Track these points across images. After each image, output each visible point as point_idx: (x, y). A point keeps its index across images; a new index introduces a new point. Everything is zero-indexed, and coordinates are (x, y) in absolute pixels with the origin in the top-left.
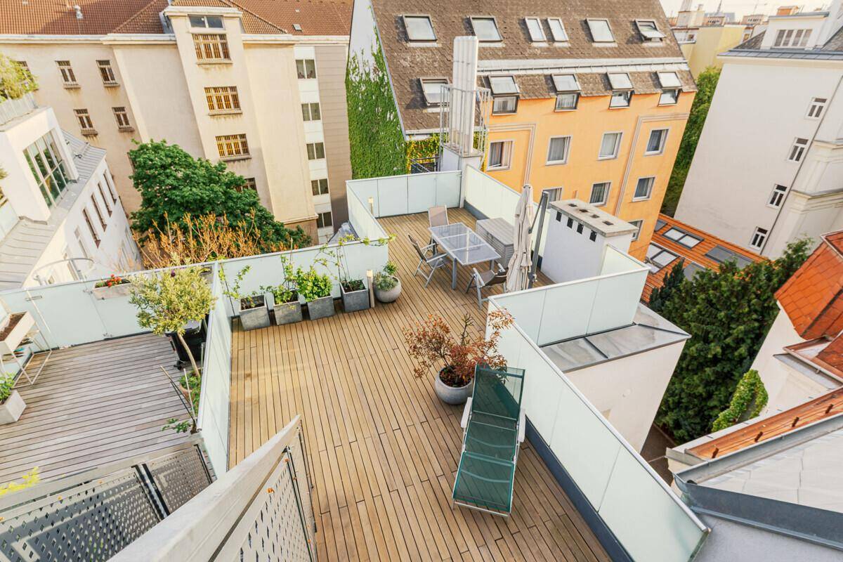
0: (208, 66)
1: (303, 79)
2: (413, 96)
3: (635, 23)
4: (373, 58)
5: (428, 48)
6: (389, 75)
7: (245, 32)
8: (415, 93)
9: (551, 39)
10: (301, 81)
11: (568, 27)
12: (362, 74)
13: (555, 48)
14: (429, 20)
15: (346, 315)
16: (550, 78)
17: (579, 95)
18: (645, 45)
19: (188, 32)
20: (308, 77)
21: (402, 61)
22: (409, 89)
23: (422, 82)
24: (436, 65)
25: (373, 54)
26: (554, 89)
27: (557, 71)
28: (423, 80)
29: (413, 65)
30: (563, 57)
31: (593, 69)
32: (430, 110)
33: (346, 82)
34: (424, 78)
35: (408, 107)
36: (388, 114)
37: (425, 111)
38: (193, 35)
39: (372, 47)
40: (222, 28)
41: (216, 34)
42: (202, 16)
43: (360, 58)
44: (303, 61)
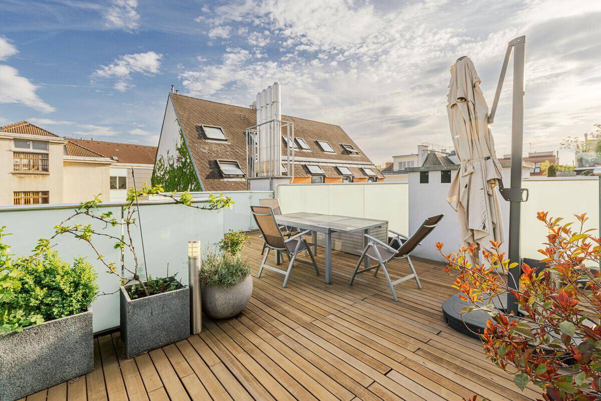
0: (23, 175)
1: (115, 190)
2: (211, 170)
3: (342, 145)
4: (178, 151)
5: (221, 144)
6: (192, 157)
7: (68, 155)
8: (213, 168)
9: (300, 147)
10: (113, 191)
11: (308, 143)
12: (167, 168)
13: (304, 152)
14: (221, 130)
15: (127, 364)
16: (305, 167)
17: (324, 176)
18: (351, 155)
19: (10, 150)
20: (119, 189)
21: (202, 149)
22: (208, 166)
23: (218, 162)
24: (228, 153)
25: (178, 149)
26: (309, 172)
27: (308, 163)
28: (219, 161)
29: (210, 152)
30: (309, 157)
31: (328, 164)
32: (226, 180)
33: (151, 180)
34: (221, 160)
35: (208, 177)
36: (190, 185)
37: (222, 180)
38: (14, 152)
39: (176, 145)
40: (46, 149)
41: (39, 154)
42: (29, 140)
43: (165, 157)
44: (116, 177)
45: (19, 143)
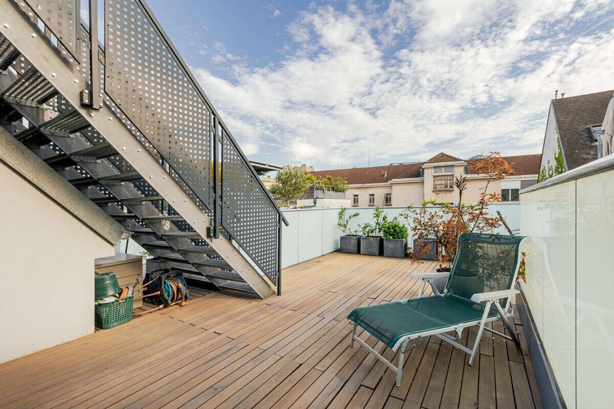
0: (439, 192)
4: (556, 161)
7: (467, 174)
25: (556, 159)
38: (434, 176)
39: (555, 154)
40: (452, 172)
41: (448, 176)
42: (442, 167)
43: (547, 169)
44: (509, 190)
45: (436, 170)
